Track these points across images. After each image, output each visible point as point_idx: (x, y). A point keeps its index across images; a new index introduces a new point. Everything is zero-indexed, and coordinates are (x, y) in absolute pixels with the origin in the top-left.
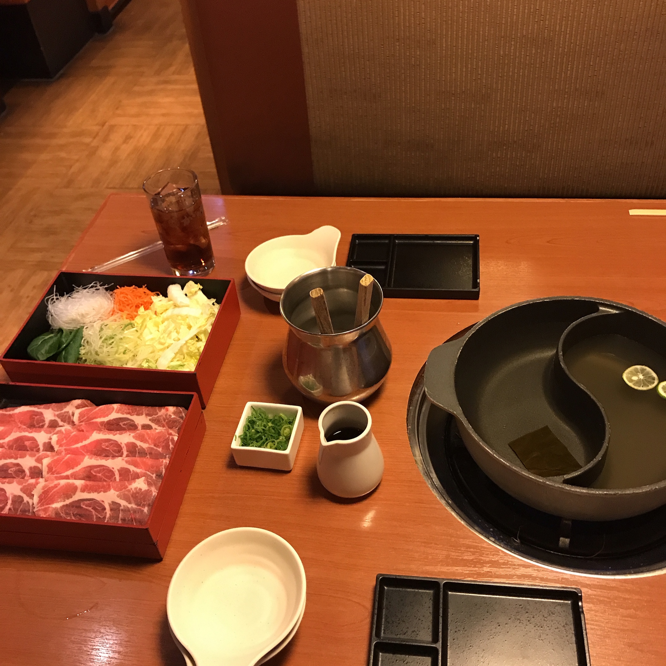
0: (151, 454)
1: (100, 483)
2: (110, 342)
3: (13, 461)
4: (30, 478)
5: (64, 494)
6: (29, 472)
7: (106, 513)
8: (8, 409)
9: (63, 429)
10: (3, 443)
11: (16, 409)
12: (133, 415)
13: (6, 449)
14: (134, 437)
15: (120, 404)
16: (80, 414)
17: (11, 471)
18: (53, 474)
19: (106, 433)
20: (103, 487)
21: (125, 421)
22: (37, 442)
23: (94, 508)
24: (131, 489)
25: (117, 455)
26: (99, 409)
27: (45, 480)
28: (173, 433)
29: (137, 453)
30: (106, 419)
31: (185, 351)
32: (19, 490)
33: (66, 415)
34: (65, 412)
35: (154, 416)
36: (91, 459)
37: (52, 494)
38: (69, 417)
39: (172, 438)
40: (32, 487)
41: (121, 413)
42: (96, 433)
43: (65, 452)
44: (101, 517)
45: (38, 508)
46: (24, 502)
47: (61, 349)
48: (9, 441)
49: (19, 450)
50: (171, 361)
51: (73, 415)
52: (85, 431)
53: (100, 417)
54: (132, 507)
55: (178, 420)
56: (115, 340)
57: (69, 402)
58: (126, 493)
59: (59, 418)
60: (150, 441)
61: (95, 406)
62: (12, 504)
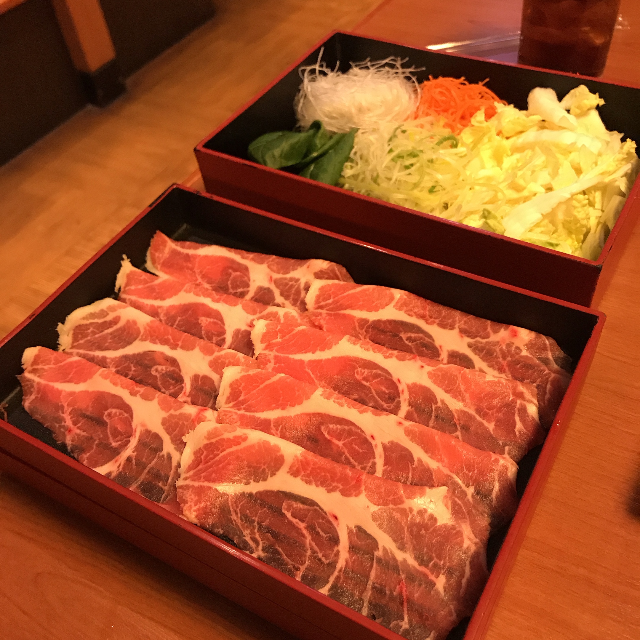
0: (465, 428)
1: (338, 468)
2: (407, 162)
3: (166, 350)
4: (189, 399)
5: (249, 467)
6: (192, 385)
7: (337, 554)
8: (188, 243)
9: (281, 312)
10: (160, 307)
11: (202, 247)
12: (432, 323)
13: (161, 320)
14: (430, 375)
15: (406, 292)
16: (322, 289)
17: (157, 370)
18: (238, 406)
19: (369, 346)
20: (344, 480)
21: (413, 333)
22: (224, 324)
23: (311, 528)
24: (411, 510)
25: (385, 406)
26: (361, 292)
27: (219, 416)
28: (527, 394)
29: (433, 417)
30: (372, 316)
31: (560, 216)
32: (159, 422)
33: (292, 286)
34: (291, 279)
35: (478, 339)
36: (328, 398)
37: (225, 457)
38: (298, 292)
39: (521, 404)
40: (186, 423)
41: (405, 312)
42: (349, 340)
43: (275, 364)
44: (323, 559)
45: (185, 479)
46: (161, 454)
47: (308, 159)
48: (172, 307)
49: (185, 332)
50: (530, 231)
51: (307, 288)
52: (325, 329)
53: (361, 308)
54: (405, 560)
55: (538, 366)
56: (418, 161)
57: (303, 261)
58: (397, 515)
59: (277, 287)
60: (467, 396)
61: (352, 283)
62: (136, 449)
